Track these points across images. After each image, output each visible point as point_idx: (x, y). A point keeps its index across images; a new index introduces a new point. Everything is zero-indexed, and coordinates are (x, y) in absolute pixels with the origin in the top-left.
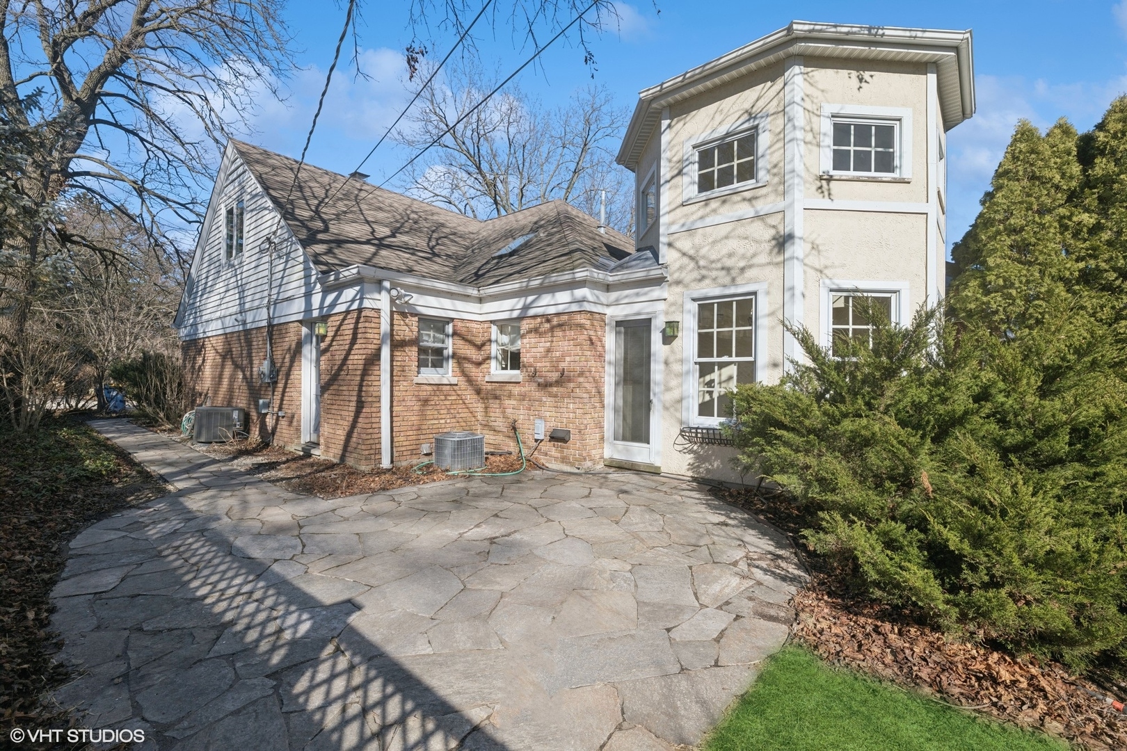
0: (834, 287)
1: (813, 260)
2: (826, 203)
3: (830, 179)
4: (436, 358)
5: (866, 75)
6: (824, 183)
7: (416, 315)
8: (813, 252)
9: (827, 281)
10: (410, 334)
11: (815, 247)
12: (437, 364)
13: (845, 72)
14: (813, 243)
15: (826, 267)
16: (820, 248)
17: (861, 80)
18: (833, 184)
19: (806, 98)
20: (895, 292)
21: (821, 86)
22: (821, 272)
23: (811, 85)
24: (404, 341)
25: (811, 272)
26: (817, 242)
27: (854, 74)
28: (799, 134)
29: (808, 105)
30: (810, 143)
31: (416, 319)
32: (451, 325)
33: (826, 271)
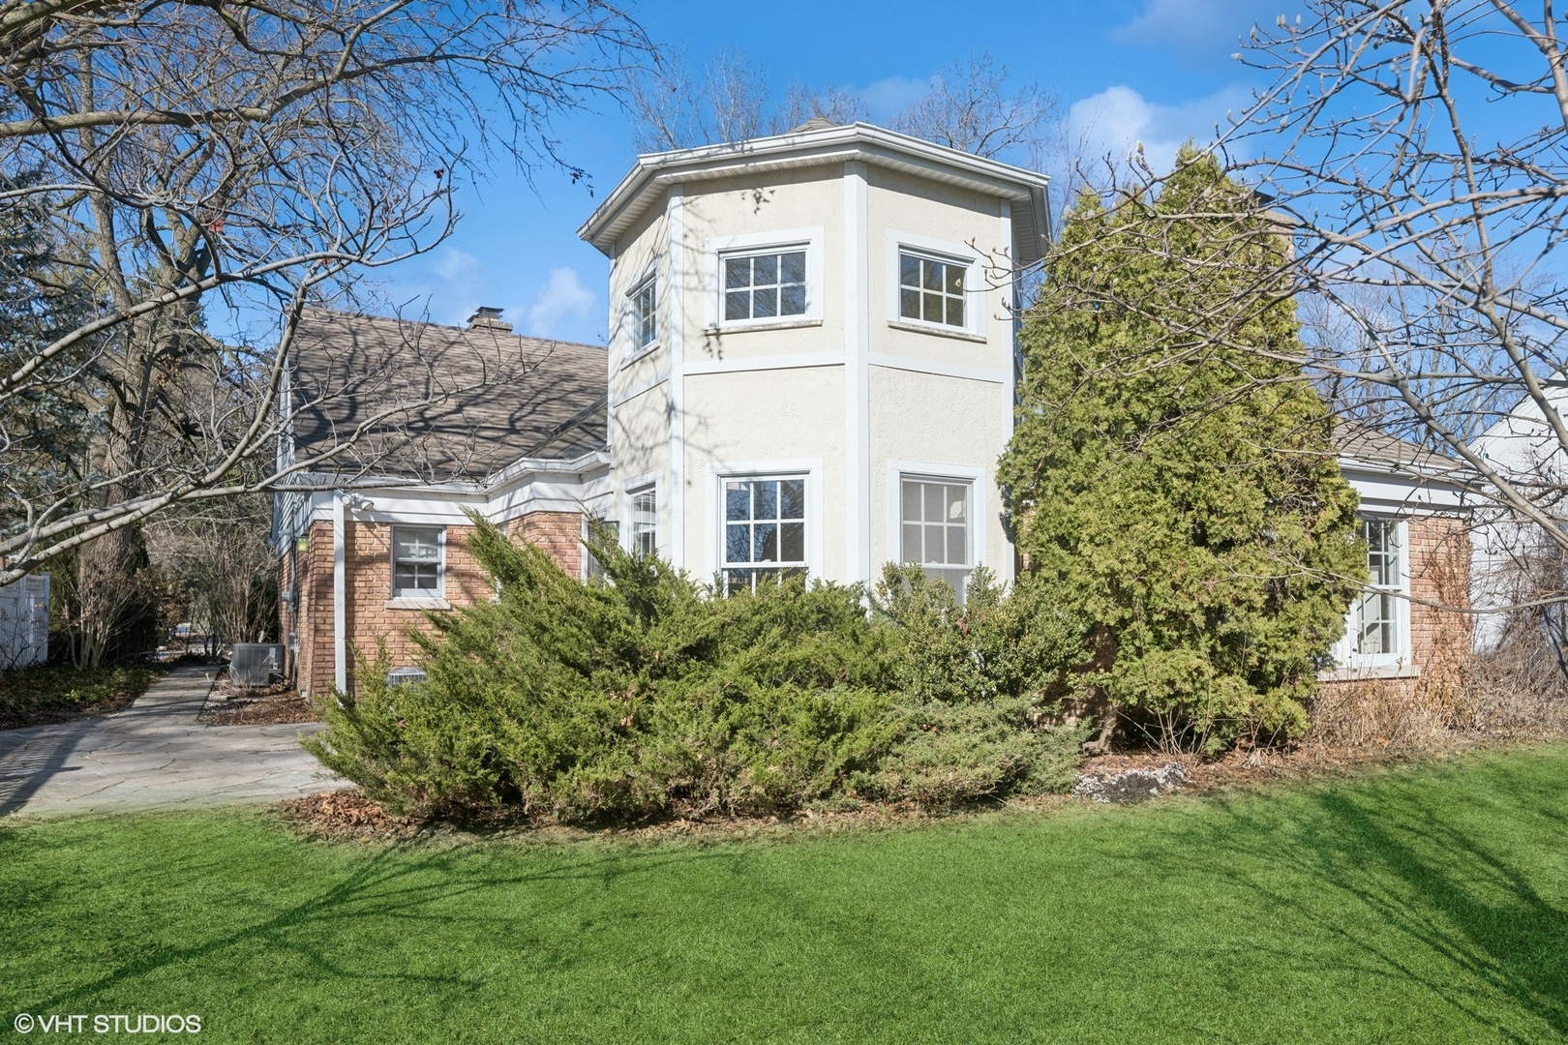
0: (725, 472)
1: (702, 439)
2: (714, 365)
3: (718, 334)
4: (428, 575)
5: (765, 192)
6: (713, 339)
7: (388, 524)
8: (701, 428)
9: (717, 465)
10: (380, 547)
11: (702, 422)
12: (429, 584)
13: (738, 193)
14: (699, 416)
15: (716, 446)
16: (709, 421)
17: (758, 200)
18: (723, 338)
19: (690, 234)
20: (807, 473)
21: (707, 216)
22: (710, 452)
23: (695, 215)
24: (371, 557)
25: (698, 455)
26: (705, 414)
27: (749, 193)
28: (678, 280)
29: (691, 242)
30: (696, 289)
31: (388, 528)
32: (444, 533)
33: (715, 452)
